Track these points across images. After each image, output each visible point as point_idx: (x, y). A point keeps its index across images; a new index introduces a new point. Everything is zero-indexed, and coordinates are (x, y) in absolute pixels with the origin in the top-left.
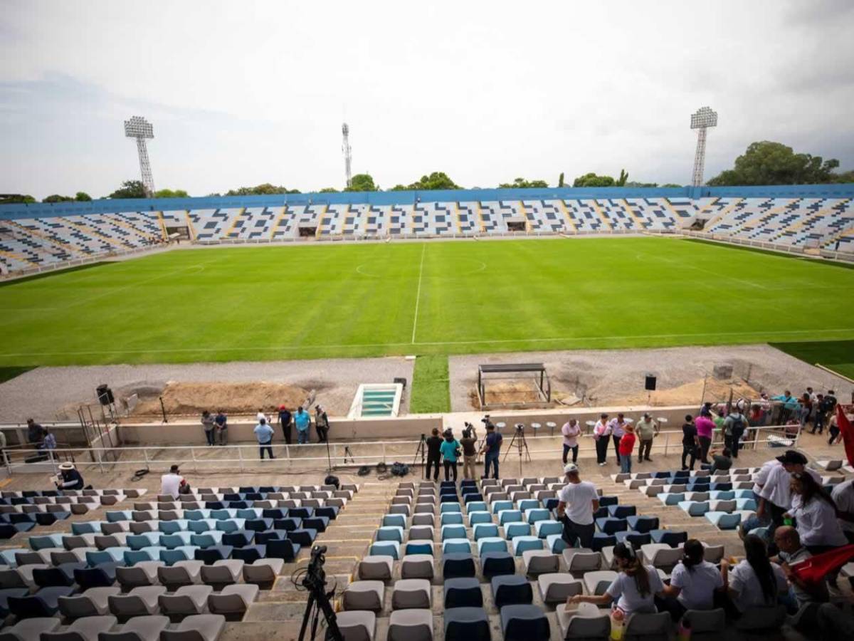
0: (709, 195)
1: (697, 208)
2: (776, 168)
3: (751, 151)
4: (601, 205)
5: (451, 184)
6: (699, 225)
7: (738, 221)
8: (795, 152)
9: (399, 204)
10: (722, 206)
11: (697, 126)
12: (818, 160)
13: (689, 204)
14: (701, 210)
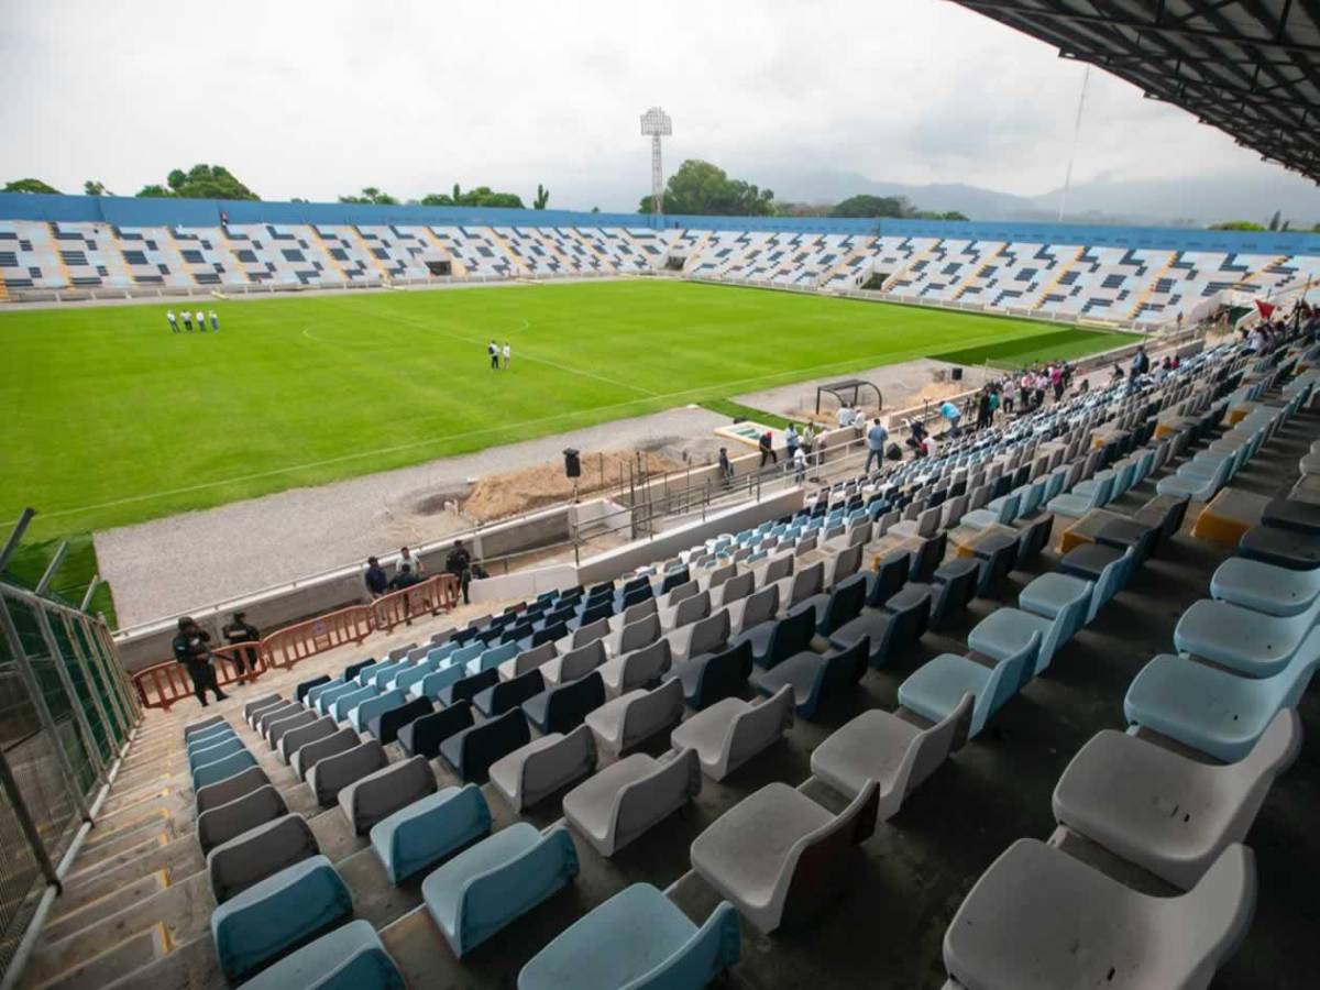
0: (677, 226)
1: (665, 243)
2: (717, 195)
3: (683, 171)
4: (526, 237)
5: (246, 191)
6: (676, 264)
7: (721, 259)
8: (731, 176)
9: (184, 226)
10: (693, 241)
11: (648, 133)
12: (755, 189)
13: (653, 237)
14: (671, 245)
